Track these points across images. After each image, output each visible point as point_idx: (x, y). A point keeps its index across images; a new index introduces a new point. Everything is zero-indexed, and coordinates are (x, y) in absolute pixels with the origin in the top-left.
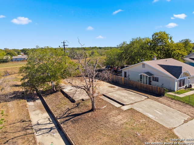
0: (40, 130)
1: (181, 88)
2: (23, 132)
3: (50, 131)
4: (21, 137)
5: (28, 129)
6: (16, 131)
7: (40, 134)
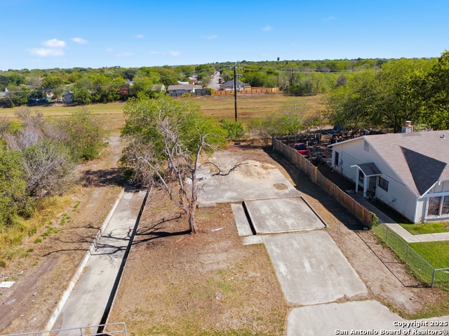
0: (105, 246)
1: (438, 217)
2: (77, 245)
3: (115, 252)
4: (68, 252)
5: (87, 241)
6: (70, 241)
7: (99, 253)
